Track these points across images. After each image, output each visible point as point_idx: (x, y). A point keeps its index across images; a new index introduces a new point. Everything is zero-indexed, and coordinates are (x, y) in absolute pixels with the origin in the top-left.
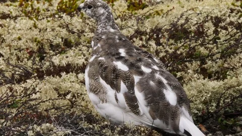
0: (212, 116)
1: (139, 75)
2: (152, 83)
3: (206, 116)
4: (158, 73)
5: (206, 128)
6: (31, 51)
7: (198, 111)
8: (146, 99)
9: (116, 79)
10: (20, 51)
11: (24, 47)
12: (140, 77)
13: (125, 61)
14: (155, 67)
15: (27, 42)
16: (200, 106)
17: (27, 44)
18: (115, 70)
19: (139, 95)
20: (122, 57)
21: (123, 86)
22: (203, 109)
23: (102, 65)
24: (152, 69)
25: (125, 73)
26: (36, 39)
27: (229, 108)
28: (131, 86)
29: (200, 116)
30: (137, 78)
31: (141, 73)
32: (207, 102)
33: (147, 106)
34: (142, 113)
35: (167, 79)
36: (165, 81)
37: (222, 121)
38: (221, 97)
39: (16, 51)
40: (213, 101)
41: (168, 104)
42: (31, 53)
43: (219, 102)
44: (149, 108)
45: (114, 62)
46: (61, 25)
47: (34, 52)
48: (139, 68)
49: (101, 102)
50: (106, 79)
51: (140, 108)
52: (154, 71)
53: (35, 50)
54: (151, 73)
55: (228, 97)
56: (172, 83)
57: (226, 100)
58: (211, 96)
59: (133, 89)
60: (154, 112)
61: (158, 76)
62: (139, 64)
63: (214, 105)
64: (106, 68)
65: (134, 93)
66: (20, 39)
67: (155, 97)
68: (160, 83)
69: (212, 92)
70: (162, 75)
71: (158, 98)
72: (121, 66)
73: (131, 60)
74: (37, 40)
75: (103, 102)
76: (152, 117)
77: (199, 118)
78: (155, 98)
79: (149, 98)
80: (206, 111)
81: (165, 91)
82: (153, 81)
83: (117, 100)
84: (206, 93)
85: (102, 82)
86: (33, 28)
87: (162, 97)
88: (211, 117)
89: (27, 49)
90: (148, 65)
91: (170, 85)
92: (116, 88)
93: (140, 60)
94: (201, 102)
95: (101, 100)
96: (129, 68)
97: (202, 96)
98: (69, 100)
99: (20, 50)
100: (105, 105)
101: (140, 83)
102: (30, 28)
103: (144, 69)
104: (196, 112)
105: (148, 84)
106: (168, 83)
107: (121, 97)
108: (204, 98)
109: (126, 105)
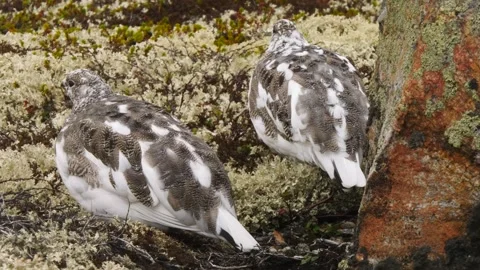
0: (298, 219)
1: (148, 140)
2: (170, 152)
3: (286, 218)
4: (180, 135)
5: (284, 237)
6: (31, 107)
7: (273, 208)
8: (162, 178)
9: (111, 147)
10: (14, 106)
11: (22, 99)
12: (151, 143)
13: (126, 119)
14: (174, 127)
15: (27, 91)
16: (278, 201)
17: (26, 94)
18: (108, 134)
19: (150, 172)
20: (122, 114)
21: (123, 160)
22: (282, 207)
23: (86, 129)
24: (169, 129)
25: (125, 138)
26: (44, 86)
27: (328, 206)
28: (136, 159)
29: (276, 218)
30: (144, 146)
31: (152, 137)
32: (291, 195)
33: (164, 189)
34: (155, 201)
35: (194, 144)
36: (191, 149)
37: (312, 227)
38: (314, 187)
39: (8, 106)
40: (300, 193)
41: (198, 185)
42: (32, 110)
43: (311, 196)
44: (167, 192)
45: (106, 122)
46: (91, 65)
47: (36, 108)
48: (148, 128)
49: (90, 187)
50: (94, 150)
51: (152, 195)
52: (173, 133)
53: (39, 105)
54: (168, 135)
55: (326, 188)
56: (203, 151)
57: (323, 193)
58: (297, 186)
59: (139, 164)
60: (177, 197)
61: (179, 140)
62: (148, 122)
63: (302, 199)
64: (93, 132)
65: (140, 170)
66: (17, 85)
67: (178, 173)
68: (183, 151)
69: (300, 179)
70: (186, 139)
71: (182, 175)
72: (119, 128)
73: (136, 117)
74: (45, 88)
75: (93, 186)
76: (172, 206)
77: (274, 221)
78: (176, 175)
79: (167, 175)
80: (287, 210)
81: (192, 164)
82: (171, 148)
83: (113, 183)
84: (291, 180)
85: (89, 155)
86: (44, 70)
87: (188, 173)
88: (295, 220)
89: (26, 103)
90: (163, 124)
91: (200, 154)
92: (111, 162)
93: (150, 117)
94: (281, 195)
95: (89, 183)
96: (132, 131)
97: (284, 185)
98: (49, 183)
99: (14, 104)
100: (96, 192)
101: (151, 153)
102: (39, 69)
103: (156, 129)
104: (270, 210)
105: (164, 153)
106: (196, 152)
107: (120, 177)
108: (286, 188)
109: (129, 191)
